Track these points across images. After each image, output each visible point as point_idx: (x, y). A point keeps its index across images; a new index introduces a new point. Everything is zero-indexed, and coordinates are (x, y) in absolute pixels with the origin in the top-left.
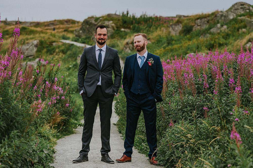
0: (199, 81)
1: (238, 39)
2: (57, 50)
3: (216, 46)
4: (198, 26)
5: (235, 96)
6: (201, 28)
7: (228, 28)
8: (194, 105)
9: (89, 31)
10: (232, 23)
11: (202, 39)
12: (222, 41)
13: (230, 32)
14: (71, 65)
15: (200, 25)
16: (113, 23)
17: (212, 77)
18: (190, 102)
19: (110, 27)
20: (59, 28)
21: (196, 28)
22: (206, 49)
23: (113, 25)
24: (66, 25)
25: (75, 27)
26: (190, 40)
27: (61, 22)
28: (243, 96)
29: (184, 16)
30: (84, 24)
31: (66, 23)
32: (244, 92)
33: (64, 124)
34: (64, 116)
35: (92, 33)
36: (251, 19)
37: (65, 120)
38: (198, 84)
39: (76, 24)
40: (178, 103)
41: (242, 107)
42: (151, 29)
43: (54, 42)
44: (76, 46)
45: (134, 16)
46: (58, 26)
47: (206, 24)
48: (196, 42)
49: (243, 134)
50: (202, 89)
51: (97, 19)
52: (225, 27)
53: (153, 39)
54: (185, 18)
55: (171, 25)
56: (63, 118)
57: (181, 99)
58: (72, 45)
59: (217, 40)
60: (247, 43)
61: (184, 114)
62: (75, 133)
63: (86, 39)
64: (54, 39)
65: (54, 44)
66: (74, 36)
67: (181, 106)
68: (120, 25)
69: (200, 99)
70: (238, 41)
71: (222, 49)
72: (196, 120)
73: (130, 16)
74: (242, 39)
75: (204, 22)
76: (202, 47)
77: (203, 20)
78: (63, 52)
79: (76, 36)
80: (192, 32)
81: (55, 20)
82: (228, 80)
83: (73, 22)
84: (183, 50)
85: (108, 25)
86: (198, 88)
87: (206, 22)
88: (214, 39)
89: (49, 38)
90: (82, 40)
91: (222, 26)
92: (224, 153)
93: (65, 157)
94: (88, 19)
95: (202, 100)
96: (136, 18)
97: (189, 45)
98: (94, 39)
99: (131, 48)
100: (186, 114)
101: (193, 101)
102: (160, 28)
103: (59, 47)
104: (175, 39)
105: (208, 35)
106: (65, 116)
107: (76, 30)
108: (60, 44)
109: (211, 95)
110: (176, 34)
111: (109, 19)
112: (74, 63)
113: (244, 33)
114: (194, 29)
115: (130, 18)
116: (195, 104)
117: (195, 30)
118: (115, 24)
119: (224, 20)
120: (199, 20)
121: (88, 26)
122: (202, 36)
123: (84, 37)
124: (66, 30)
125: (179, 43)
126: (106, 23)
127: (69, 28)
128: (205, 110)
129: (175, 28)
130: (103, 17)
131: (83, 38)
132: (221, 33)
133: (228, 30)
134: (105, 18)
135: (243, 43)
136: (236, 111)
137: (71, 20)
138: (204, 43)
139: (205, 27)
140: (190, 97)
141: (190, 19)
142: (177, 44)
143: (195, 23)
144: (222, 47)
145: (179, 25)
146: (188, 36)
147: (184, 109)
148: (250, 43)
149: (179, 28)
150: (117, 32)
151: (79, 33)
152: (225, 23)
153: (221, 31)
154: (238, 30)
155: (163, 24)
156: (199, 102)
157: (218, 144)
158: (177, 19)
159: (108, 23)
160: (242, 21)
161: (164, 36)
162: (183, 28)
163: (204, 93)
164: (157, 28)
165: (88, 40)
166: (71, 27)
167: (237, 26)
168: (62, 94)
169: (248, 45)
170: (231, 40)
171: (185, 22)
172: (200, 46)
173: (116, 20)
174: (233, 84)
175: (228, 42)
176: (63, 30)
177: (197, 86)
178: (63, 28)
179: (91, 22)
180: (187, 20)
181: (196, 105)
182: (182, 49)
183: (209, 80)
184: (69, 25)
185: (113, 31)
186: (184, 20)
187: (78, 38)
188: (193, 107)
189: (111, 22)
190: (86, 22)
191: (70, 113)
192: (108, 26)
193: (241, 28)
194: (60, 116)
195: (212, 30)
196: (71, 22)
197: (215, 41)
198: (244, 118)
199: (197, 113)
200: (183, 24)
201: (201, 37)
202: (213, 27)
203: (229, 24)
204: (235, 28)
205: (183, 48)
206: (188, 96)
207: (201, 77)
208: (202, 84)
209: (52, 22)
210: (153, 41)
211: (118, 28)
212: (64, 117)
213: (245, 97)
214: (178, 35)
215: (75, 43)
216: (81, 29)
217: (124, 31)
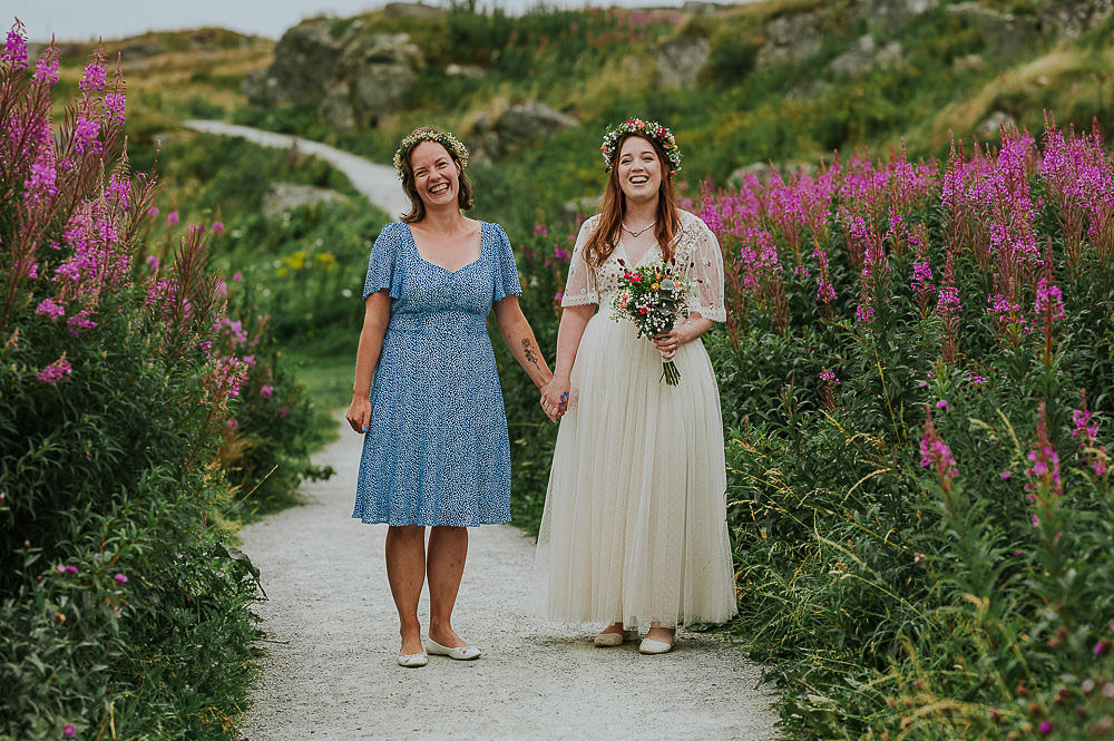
0: (797, 278)
1: (949, 99)
2: (174, 165)
3: (857, 132)
4: (778, 45)
5: (936, 325)
6: (790, 55)
7: (905, 53)
8: (784, 367)
9: (307, 79)
10: (922, 31)
11: (793, 102)
12: (883, 109)
13: (913, 72)
14: (238, 228)
15: (787, 44)
16: (410, 42)
17: (846, 260)
18: (768, 358)
19: (400, 57)
20: (167, 68)
21: (771, 58)
22: (817, 145)
23: (413, 49)
24: (200, 55)
25: (240, 61)
26: (744, 108)
27: (176, 41)
28: (963, 326)
29: (718, 7)
30: (285, 50)
31: (195, 45)
32: (968, 311)
33: (254, 467)
34: (255, 435)
35: (320, 87)
36: (1002, 11)
37: (259, 450)
38: (794, 288)
39: (244, 50)
40: (720, 363)
41: (962, 365)
42: (578, 65)
43: (159, 129)
44: (256, 147)
45: (502, 11)
46: (161, 60)
47: (810, 36)
48: (772, 118)
49: (966, 457)
50: (810, 306)
51: (340, 27)
52: (895, 48)
53: (588, 107)
54: (723, 15)
55: (664, 48)
56: (250, 445)
57: (733, 345)
58: (239, 141)
59: (859, 107)
60: (988, 115)
61: (747, 402)
62: (302, 505)
63: (294, 113)
64: (156, 118)
65: (159, 139)
66: (243, 101)
67: (734, 371)
68: (443, 51)
69: (806, 346)
70: (950, 107)
71: (882, 143)
72: (794, 418)
73: (484, 9)
74: (967, 97)
75: (804, 27)
76: (800, 138)
77: (799, 20)
78: (201, 173)
79: (253, 101)
80: (752, 75)
81: (149, 35)
82: (911, 269)
83: (228, 39)
84: (717, 154)
85: (391, 52)
86: (795, 305)
87: (811, 30)
88: (847, 102)
89: (135, 115)
90: (277, 121)
91: (881, 44)
92: (899, 529)
93: (292, 585)
94: (303, 29)
95: (812, 349)
96: (511, 20)
97: (742, 129)
98: (331, 115)
99: (493, 150)
100: (754, 401)
101: (776, 353)
102: (618, 60)
103: (179, 152)
104: (683, 103)
105: (820, 84)
106: (260, 434)
107: (249, 77)
108: (186, 138)
109: (846, 324)
110: (683, 84)
111: (394, 23)
112: (252, 219)
113: (973, 72)
114: (761, 60)
115: (483, 17)
116: (785, 364)
117: (767, 64)
118: (421, 46)
119: (890, 16)
120: (781, 23)
121: (301, 59)
122: (795, 90)
123: (284, 104)
124: (201, 77)
125: (701, 123)
126: (384, 42)
127: (211, 65)
128: (826, 382)
129: (679, 56)
130: (366, 17)
131: (285, 112)
132: (878, 76)
133: (907, 61)
134: (375, 19)
135: (971, 118)
136: (940, 379)
137: (216, 29)
138: (807, 119)
139: (811, 48)
140: (768, 339)
141: (742, 18)
142: (691, 127)
143: (767, 35)
144: (885, 135)
145: (694, 42)
146: (736, 91)
147: (743, 383)
148: (1000, 116)
149: (698, 58)
150: (432, 80)
151: (265, 90)
152: (892, 32)
153: (876, 67)
154: (948, 60)
155: (625, 42)
156: (803, 355)
157: (878, 499)
158: (685, 19)
159: (391, 42)
160: (964, 21)
161: (635, 95)
162: (713, 55)
163: (821, 320)
164: (602, 63)
165: (303, 119)
166: (223, 62)
167: (943, 43)
168: (242, 346)
169: (992, 125)
170: (919, 103)
171: (724, 29)
172: (789, 135)
173: (422, 28)
174: (927, 285)
175: (905, 113)
176: (187, 75)
177: (789, 296)
178: (184, 68)
179: (313, 38)
180: (732, 21)
181: (790, 367)
182: (713, 149)
183: (838, 272)
184: (212, 50)
185: (413, 77)
186: (718, 23)
187: (259, 109)
188: (779, 373)
189: (403, 38)
190: (296, 41)
191: (279, 421)
192: (391, 56)
193: (960, 51)
194: (238, 436)
195: (837, 64)
196: (219, 38)
197: (852, 111)
198: (967, 399)
199: (797, 392)
200: (715, 38)
201: (794, 96)
202: (844, 51)
203: (909, 38)
204: (933, 53)
205: (717, 143)
206: (760, 335)
207: (804, 260)
208: (811, 290)
209: (136, 43)
210: (587, 116)
211: (434, 63)
212: (254, 440)
213: (971, 330)
214: (692, 86)
215: (252, 135)
216: (273, 71)
217: (461, 77)
